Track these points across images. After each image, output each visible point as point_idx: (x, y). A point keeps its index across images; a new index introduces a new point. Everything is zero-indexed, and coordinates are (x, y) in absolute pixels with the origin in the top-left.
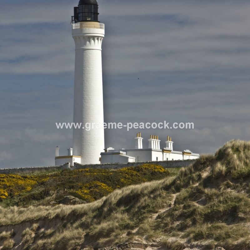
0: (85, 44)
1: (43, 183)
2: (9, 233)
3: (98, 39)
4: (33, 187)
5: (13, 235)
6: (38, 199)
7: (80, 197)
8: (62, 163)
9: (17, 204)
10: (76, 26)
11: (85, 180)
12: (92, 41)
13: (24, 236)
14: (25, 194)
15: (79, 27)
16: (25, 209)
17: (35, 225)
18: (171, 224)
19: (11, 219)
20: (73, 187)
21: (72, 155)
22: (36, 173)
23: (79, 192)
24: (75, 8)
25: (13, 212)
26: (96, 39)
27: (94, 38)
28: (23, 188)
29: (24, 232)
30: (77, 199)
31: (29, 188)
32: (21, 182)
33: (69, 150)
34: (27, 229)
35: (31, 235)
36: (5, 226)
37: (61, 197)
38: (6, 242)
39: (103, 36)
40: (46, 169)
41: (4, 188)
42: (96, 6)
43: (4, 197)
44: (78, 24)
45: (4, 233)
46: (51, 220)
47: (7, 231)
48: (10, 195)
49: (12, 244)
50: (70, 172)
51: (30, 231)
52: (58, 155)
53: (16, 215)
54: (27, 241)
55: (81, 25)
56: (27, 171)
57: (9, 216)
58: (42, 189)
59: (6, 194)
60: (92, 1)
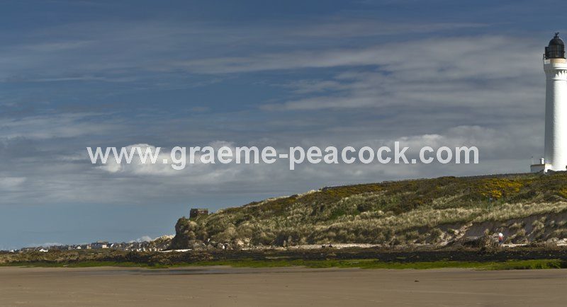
0: (555, 76)
1: (528, 186)
2: (520, 224)
4: (521, 188)
5: (523, 226)
6: (527, 198)
7: (563, 197)
8: (537, 170)
10: (547, 62)
11: (563, 183)
13: (534, 226)
14: (515, 195)
15: (549, 63)
16: (529, 206)
17: (543, 218)
19: (519, 213)
20: (554, 189)
21: (543, 163)
22: (518, 178)
23: (560, 192)
24: (546, 48)
25: (518, 207)
27: (561, 71)
28: (513, 189)
29: (534, 223)
30: (561, 198)
31: (518, 190)
32: (510, 185)
33: (541, 160)
34: (536, 221)
35: (540, 226)
36: (516, 218)
37: (548, 196)
38: (519, 232)
40: (525, 174)
41: (498, 190)
42: (562, 46)
44: (549, 60)
45: (516, 224)
47: (517, 223)
48: (503, 194)
49: (524, 233)
50: (548, 177)
51: (540, 223)
52: (533, 164)
54: (538, 231)
55: (551, 61)
56: (511, 176)
57: (517, 211)
58: (527, 191)
59: (500, 194)
60: (559, 42)
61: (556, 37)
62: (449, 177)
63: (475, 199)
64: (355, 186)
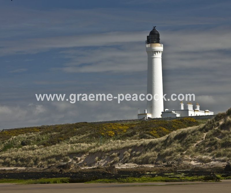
0: (153, 55)
1: (132, 128)
2: (117, 154)
3: (160, 52)
4: (127, 130)
5: (119, 155)
6: (130, 136)
7: (152, 135)
8: (141, 117)
9: (119, 139)
10: (148, 46)
11: (154, 126)
12: (157, 53)
13: (124, 155)
14: (123, 134)
15: (149, 46)
16: (124, 141)
17: (130, 150)
18: (204, 149)
19: (117, 146)
20: (148, 130)
21: (146, 113)
22: (128, 123)
23: (151, 132)
24: (148, 37)
25: (118, 143)
26: (158, 52)
27: (157, 52)
28: (122, 131)
29: (124, 153)
30: (151, 136)
31: (125, 131)
32: (121, 127)
33: (145, 111)
34: (126, 152)
35: (128, 155)
36: (114, 150)
37: (142, 135)
38: (115, 158)
39: (163, 51)
40: (133, 120)
41: (112, 131)
42: (158, 35)
43: (112, 135)
44: (149, 45)
45: (114, 154)
46: (138, 147)
47: (115, 153)
48: (115, 134)
49: (118, 159)
50: (146, 122)
51: (128, 153)
52: (139, 113)
53: (120, 144)
54: (126, 158)
55: (151, 45)
56: (124, 122)
57: (116, 145)
58: (132, 131)
59: (113, 134)
60: (156, 33)
61: (154, 29)
62: (84, 123)
63: (97, 137)
64: (22, 129)
